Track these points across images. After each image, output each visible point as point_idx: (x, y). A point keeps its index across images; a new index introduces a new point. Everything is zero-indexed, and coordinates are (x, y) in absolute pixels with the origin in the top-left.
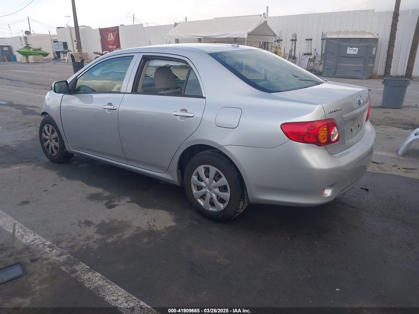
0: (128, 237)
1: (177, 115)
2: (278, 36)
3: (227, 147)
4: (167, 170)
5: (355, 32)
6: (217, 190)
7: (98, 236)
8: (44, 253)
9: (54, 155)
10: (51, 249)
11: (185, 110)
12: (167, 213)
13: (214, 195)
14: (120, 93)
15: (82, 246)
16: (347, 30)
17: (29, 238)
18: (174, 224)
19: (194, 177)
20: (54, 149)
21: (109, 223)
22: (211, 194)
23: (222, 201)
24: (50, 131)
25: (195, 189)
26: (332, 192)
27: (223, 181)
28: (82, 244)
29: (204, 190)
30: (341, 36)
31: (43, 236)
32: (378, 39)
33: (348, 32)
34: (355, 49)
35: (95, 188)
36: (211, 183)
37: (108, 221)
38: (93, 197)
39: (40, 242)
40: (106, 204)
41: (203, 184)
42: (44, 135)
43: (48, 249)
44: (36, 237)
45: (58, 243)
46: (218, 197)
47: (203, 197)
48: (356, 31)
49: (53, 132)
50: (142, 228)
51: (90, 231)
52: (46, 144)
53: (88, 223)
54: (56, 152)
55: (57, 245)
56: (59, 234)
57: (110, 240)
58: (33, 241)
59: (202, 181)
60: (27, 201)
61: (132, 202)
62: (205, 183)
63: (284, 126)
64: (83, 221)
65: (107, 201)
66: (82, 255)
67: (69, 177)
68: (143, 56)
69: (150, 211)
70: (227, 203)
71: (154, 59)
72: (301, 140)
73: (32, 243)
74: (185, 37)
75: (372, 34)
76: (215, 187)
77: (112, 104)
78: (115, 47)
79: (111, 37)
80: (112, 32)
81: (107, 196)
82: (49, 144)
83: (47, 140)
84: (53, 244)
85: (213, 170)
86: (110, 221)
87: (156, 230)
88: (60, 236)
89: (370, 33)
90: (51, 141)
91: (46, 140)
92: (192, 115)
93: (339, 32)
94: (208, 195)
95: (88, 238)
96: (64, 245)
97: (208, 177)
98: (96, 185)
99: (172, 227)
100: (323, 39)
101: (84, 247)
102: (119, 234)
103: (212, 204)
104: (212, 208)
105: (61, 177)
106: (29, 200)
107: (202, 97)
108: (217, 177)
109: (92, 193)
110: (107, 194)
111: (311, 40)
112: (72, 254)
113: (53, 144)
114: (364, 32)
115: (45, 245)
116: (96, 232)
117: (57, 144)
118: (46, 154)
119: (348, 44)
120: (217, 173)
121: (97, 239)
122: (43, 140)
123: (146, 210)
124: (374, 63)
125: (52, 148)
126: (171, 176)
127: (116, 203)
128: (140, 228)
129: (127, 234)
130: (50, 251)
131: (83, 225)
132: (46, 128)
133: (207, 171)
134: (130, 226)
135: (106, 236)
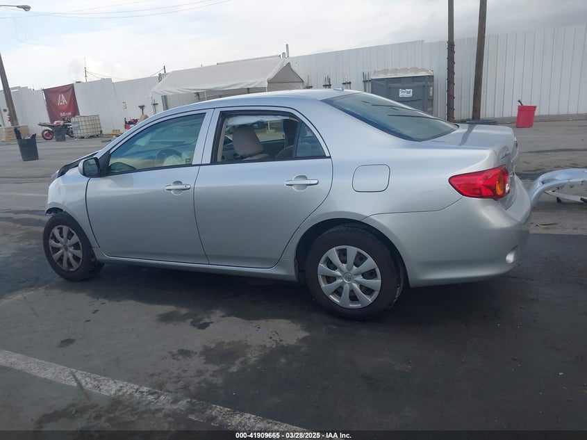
0: (257, 361)
1: (291, 185)
2: (306, 81)
3: (373, 217)
4: (277, 263)
5: (406, 70)
6: (360, 278)
7: (212, 368)
8: (149, 403)
9: (72, 270)
10: (156, 396)
11: (305, 177)
12: (287, 321)
13: (356, 286)
14: (191, 165)
15: (199, 383)
16: (394, 68)
17: (110, 388)
18: (306, 334)
19: (322, 266)
20: (73, 262)
21: (215, 347)
22: (350, 284)
23: (368, 291)
24: (65, 234)
25: (324, 282)
26: (515, 257)
27: (370, 263)
28: (197, 381)
29: (339, 281)
30: (389, 76)
31: (129, 381)
32: (433, 76)
33: (396, 71)
34: (409, 90)
35: (160, 306)
36: (350, 269)
37: (213, 346)
38: (166, 318)
39: (132, 390)
40: (192, 324)
41: (338, 273)
42: (52, 242)
43: (150, 398)
44: (121, 385)
45: (161, 386)
46: (361, 286)
47: (338, 292)
48: (396, 69)
49: (70, 235)
50: (267, 346)
51: (197, 363)
52: (56, 256)
53: (185, 353)
54: (75, 265)
55: (161, 390)
56: (152, 375)
57: (234, 369)
58: (120, 390)
59: (335, 268)
60: (69, 340)
61: (229, 315)
62: (341, 271)
63: (452, 180)
64: (175, 351)
65: (191, 320)
66: (207, 395)
67: (110, 297)
68: (221, 112)
69: (262, 322)
70: (376, 295)
71: (236, 115)
72: (478, 194)
73: (120, 393)
74: (181, 92)
75: (427, 71)
76: (357, 274)
77: (181, 182)
78: (70, 114)
79: (63, 100)
80: (62, 93)
81: (186, 314)
82: (62, 256)
83: (58, 249)
84: (154, 388)
85: (352, 251)
86: (215, 344)
87: (289, 345)
88: (155, 378)
89: (423, 70)
90: (66, 250)
91: (56, 250)
92: (316, 182)
93: (385, 71)
94: (347, 287)
95: (200, 373)
96: (170, 386)
97: (344, 262)
98: (159, 302)
99: (306, 337)
100: (365, 82)
101: (203, 385)
102: (241, 359)
103: (354, 298)
104: (353, 304)
105: (98, 299)
106: (71, 338)
107: (324, 157)
108: (360, 259)
109: (161, 313)
110: (184, 311)
111: (350, 83)
112: (192, 397)
113: (70, 253)
114: (416, 70)
115: (142, 392)
116: (205, 363)
117: (79, 253)
118: (58, 270)
119: (399, 85)
120: (359, 253)
121: (214, 372)
122: (49, 251)
123: (255, 323)
124: (432, 106)
125: (68, 259)
126: (284, 270)
127: (207, 320)
128: (265, 346)
129: (253, 357)
130: (156, 399)
131: (180, 357)
132: (56, 231)
133: (343, 254)
134: (249, 347)
135: (224, 365)
